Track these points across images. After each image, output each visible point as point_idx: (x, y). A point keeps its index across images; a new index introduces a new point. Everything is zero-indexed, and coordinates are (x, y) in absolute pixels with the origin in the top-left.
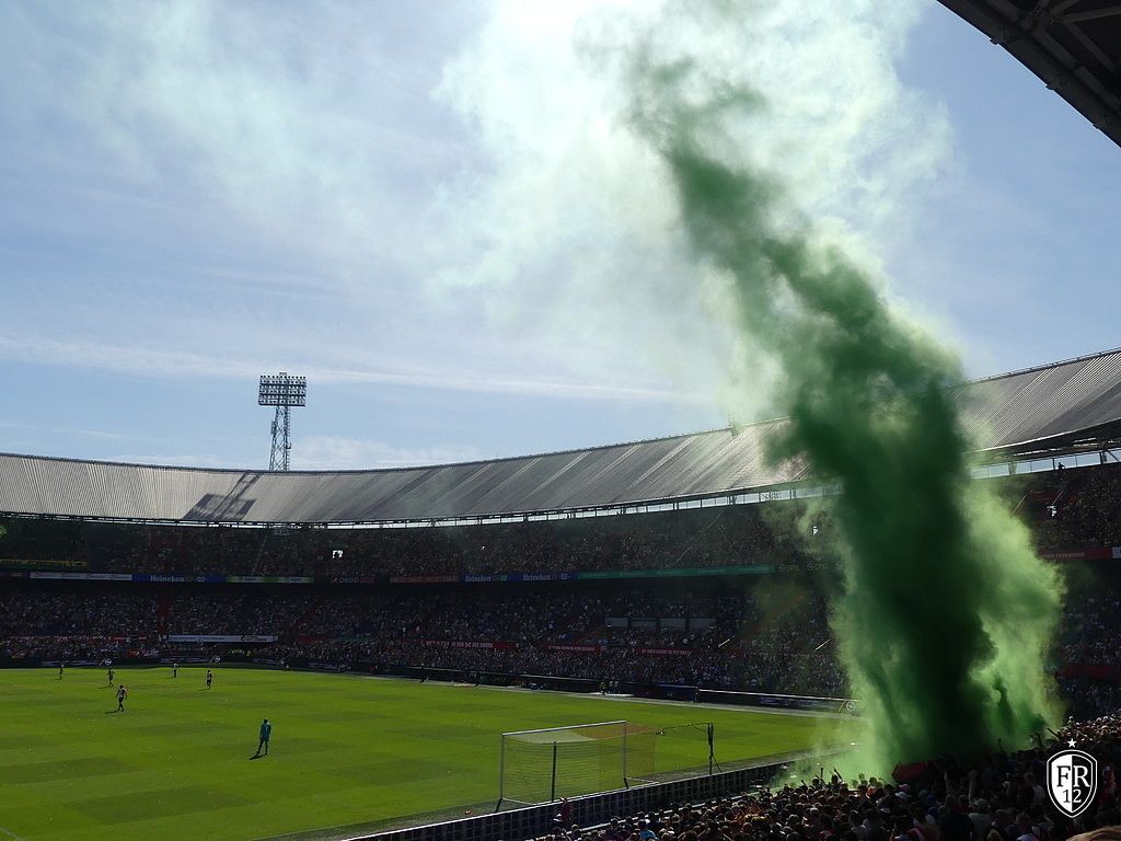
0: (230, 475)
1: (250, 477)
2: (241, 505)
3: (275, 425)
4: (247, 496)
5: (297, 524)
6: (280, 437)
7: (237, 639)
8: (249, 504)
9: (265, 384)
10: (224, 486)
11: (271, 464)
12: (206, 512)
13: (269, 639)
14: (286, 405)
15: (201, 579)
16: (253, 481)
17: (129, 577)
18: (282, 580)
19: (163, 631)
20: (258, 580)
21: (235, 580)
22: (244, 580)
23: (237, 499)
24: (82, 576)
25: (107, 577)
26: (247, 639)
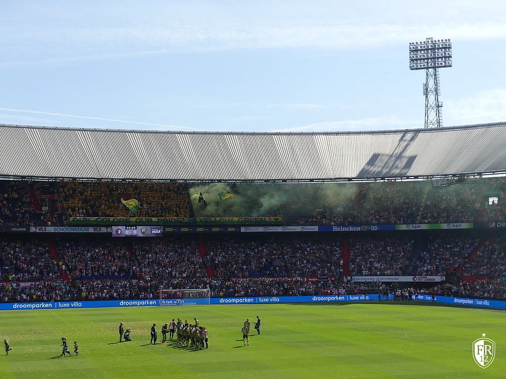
0: (391, 136)
1: (409, 136)
2: (404, 161)
3: (426, 86)
4: (409, 153)
5: (454, 175)
6: (432, 98)
7: (409, 279)
8: (412, 159)
9: (414, 50)
10: (388, 146)
11: (426, 122)
12: (375, 169)
13: (438, 279)
14: (435, 68)
15: (374, 228)
16: (412, 139)
17: (315, 229)
18: (445, 226)
19: (348, 273)
20: (424, 227)
21: (403, 227)
22: (411, 227)
23: (400, 157)
24: (280, 229)
25: (298, 229)
26: (418, 279)
